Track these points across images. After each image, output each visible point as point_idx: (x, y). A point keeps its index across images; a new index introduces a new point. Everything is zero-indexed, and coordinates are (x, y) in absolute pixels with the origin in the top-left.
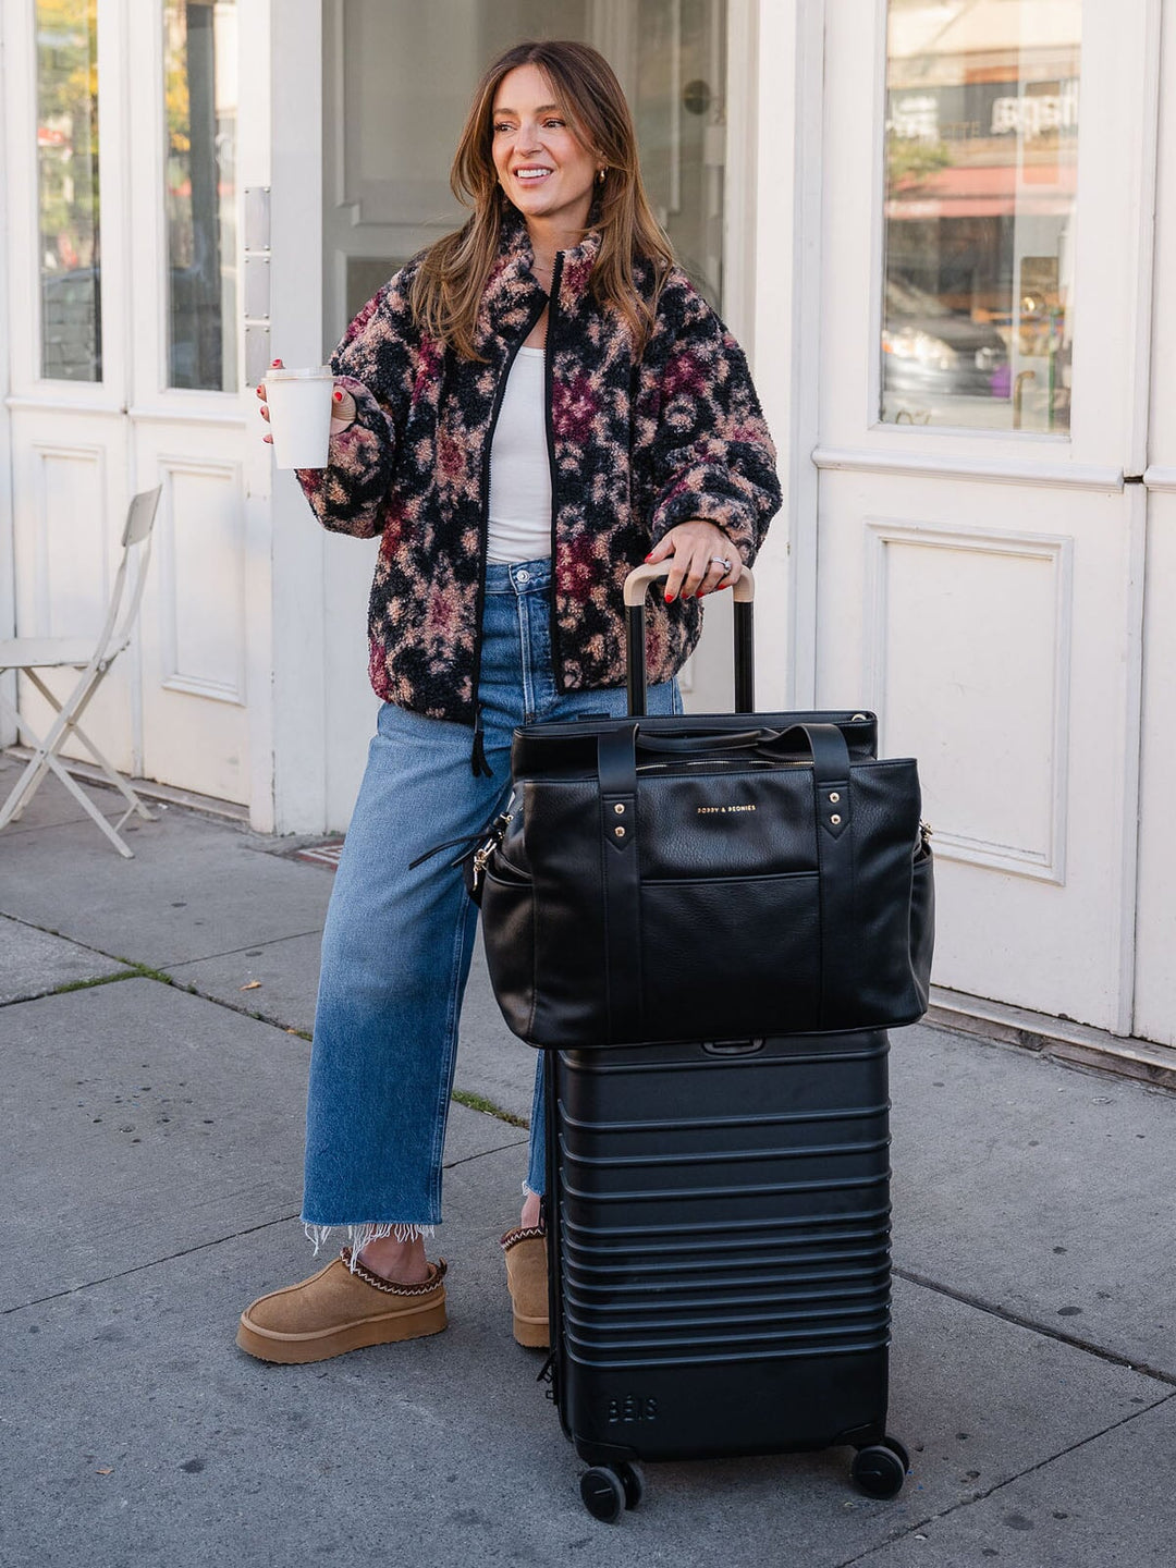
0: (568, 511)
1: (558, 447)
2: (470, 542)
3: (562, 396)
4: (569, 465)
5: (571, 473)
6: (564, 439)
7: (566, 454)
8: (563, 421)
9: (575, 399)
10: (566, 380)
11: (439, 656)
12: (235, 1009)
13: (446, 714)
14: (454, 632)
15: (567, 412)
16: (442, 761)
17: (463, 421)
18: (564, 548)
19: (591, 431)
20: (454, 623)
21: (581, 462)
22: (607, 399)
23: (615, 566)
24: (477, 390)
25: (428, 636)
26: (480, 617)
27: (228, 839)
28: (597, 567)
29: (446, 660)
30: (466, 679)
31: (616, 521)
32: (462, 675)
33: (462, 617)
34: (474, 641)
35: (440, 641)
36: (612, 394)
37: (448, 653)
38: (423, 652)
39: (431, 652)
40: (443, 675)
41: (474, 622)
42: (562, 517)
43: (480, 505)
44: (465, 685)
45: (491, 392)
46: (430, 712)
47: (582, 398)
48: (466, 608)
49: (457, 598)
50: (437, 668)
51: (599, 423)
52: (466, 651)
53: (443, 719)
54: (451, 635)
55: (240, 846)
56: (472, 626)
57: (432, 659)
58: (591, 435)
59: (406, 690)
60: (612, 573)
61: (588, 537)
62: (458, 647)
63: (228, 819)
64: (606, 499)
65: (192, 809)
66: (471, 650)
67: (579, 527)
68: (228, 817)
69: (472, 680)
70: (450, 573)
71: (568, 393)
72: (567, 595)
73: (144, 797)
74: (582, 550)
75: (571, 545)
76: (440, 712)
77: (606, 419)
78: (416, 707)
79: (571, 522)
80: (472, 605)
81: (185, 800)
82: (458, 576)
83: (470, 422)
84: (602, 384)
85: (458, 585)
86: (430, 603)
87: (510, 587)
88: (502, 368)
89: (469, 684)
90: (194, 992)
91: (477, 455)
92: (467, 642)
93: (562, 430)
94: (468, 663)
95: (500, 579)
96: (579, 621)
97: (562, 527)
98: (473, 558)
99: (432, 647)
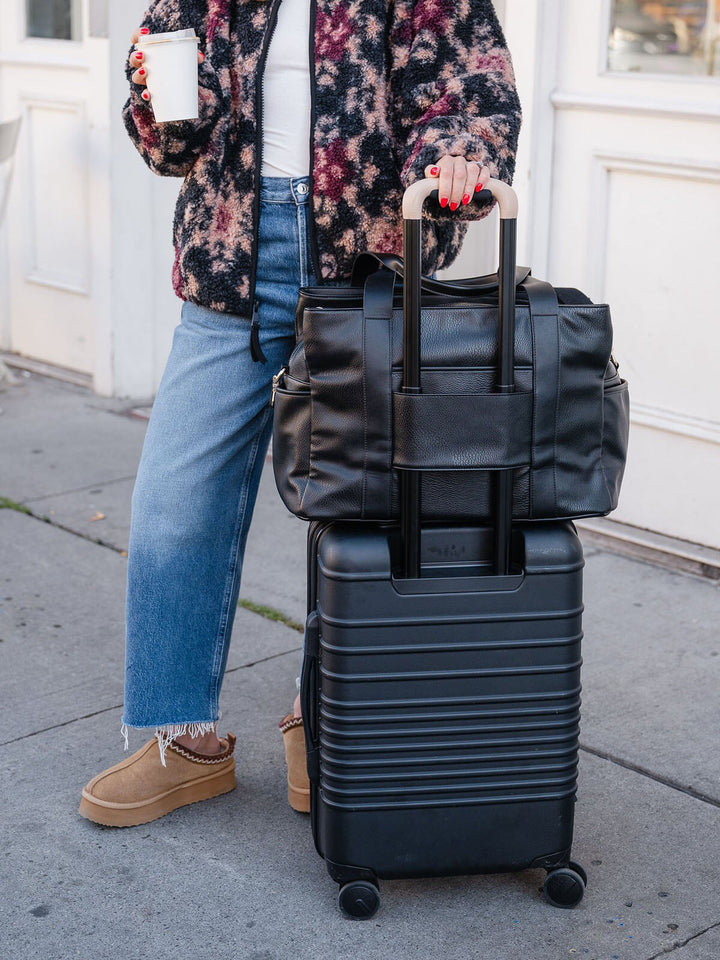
0: (323, 120)
1: (318, 66)
2: (247, 157)
3: (323, 23)
4: (325, 81)
5: (327, 88)
6: (323, 57)
7: (323, 71)
8: (325, 43)
9: (335, 26)
10: (328, 11)
11: (220, 256)
12: (80, 535)
13: (227, 307)
14: (235, 237)
15: (328, 37)
16: (228, 348)
17: (241, 51)
18: (321, 152)
19: (345, 50)
20: (234, 228)
21: (336, 78)
22: (360, 23)
23: (365, 168)
24: (252, 24)
25: (213, 239)
26: (256, 222)
27: (76, 401)
28: (348, 166)
29: (227, 261)
30: (245, 278)
31: (365, 128)
32: (240, 274)
33: (241, 223)
34: (252, 245)
35: (221, 245)
36: (365, 19)
37: (229, 255)
38: (207, 253)
39: (214, 253)
40: (222, 275)
41: (251, 227)
42: (319, 125)
43: (255, 124)
44: (243, 283)
45: (264, 26)
46: (213, 306)
47: (341, 25)
48: (244, 215)
49: (238, 208)
50: (218, 267)
51: (353, 44)
52: (245, 254)
53: (225, 312)
54: (231, 240)
55: (87, 406)
56: (249, 231)
57: (215, 259)
58: (345, 53)
59: (193, 286)
60: (362, 173)
61: (341, 142)
62: (238, 249)
63: (77, 385)
64: (357, 110)
65: (49, 377)
66: (249, 252)
67: (334, 133)
68: (77, 384)
69: (249, 279)
70: (231, 187)
71: (329, 21)
72: (322, 194)
73: (11, 367)
74: (336, 154)
75: (326, 148)
76: (221, 306)
77: (358, 41)
78: (202, 301)
79: (326, 130)
80: (249, 212)
81: (43, 370)
82: (237, 188)
83: (246, 52)
84: (358, 12)
85: (238, 194)
86: (215, 211)
87: (291, 198)
88: (273, 5)
89: (247, 282)
90: (48, 521)
91: (251, 78)
92: (246, 246)
93: (322, 51)
94: (247, 264)
95: (283, 190)
96: (333, 218)
97: (319, 135)
98: (249, 170)
99: (215, 247)
